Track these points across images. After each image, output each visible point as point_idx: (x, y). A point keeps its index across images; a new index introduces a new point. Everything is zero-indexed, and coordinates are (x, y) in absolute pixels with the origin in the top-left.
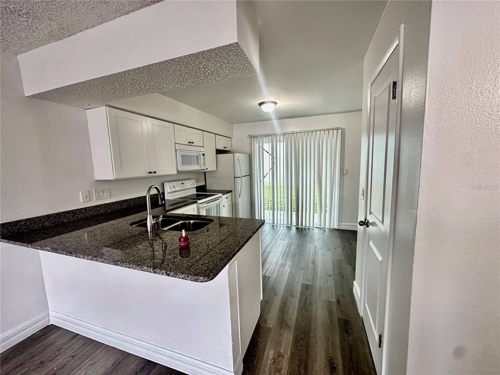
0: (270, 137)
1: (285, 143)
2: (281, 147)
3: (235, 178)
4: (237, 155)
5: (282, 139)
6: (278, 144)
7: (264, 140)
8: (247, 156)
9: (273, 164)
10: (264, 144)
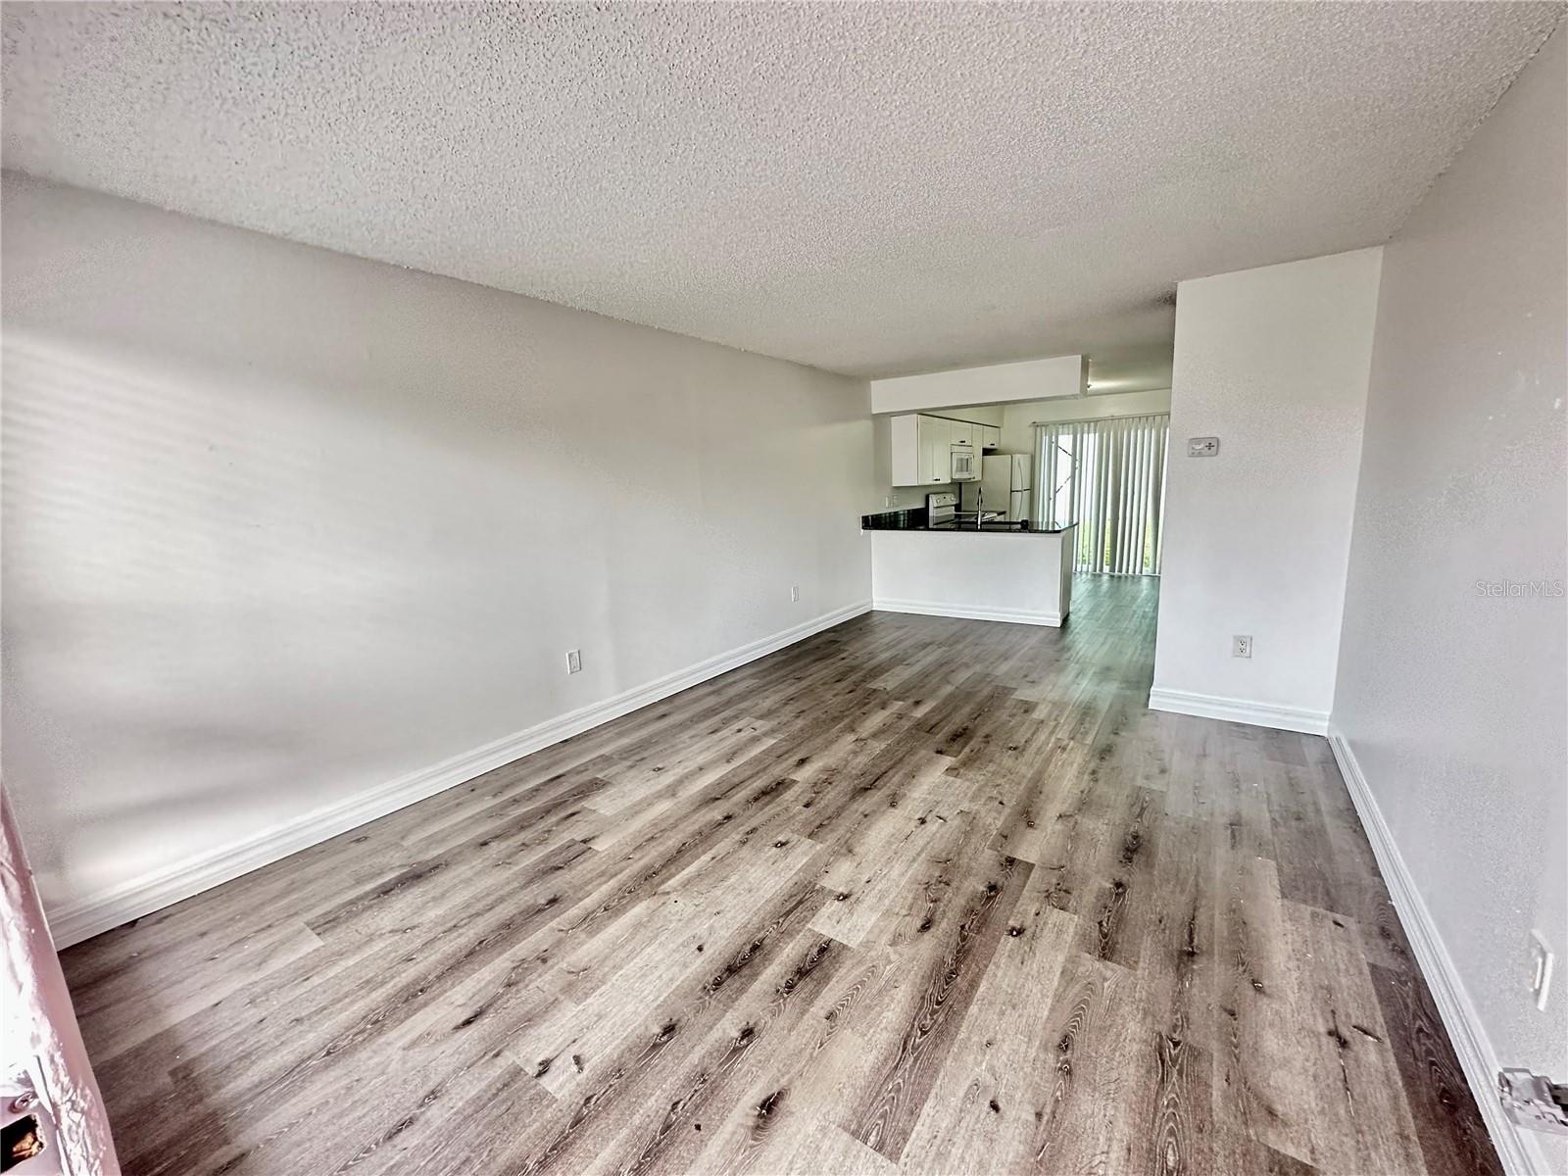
0: (1071, 426)
1: (1097, 434)
2: (1091, 441)
3: (1012, 491)
4: (1017, 457)
5: (1092, 429)
6: (1085, 436)
7: (1060, 430)
8: (1028, 456)
9: (1074, 468)
10: (1060, 437)
